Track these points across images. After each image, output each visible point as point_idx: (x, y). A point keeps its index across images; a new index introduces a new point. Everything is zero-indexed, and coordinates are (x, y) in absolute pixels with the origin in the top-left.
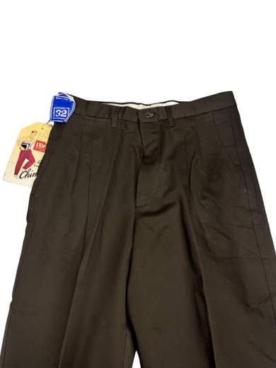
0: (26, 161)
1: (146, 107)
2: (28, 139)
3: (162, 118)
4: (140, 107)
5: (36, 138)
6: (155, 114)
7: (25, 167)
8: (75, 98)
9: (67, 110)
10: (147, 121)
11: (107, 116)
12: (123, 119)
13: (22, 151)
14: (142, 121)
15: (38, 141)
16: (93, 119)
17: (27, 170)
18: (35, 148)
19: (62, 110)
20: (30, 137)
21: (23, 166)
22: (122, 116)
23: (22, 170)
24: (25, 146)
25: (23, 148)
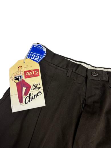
0: (24, 89)
1: (93, 68)
2: (18, 73)
3: (104, 79)
4: (89, 67)
5: (23, 70)
6: (99, 75)
7: (26, 94)
8: (47, 49)
9: (40, 56)
10: (93, 78)
11: (65, 67)
12: (76, 72)
13: (17, 84)
14: (90, 77)
15: (25, 72)
16: (55, 66)
17: (28, 95)
18: (26, 77)
19: (36, 55)
20: (18, 71)
21: (23, 94)
22: (76, 70)
23: (24, 97)
24: (18, 79)
25: (17, 81)
